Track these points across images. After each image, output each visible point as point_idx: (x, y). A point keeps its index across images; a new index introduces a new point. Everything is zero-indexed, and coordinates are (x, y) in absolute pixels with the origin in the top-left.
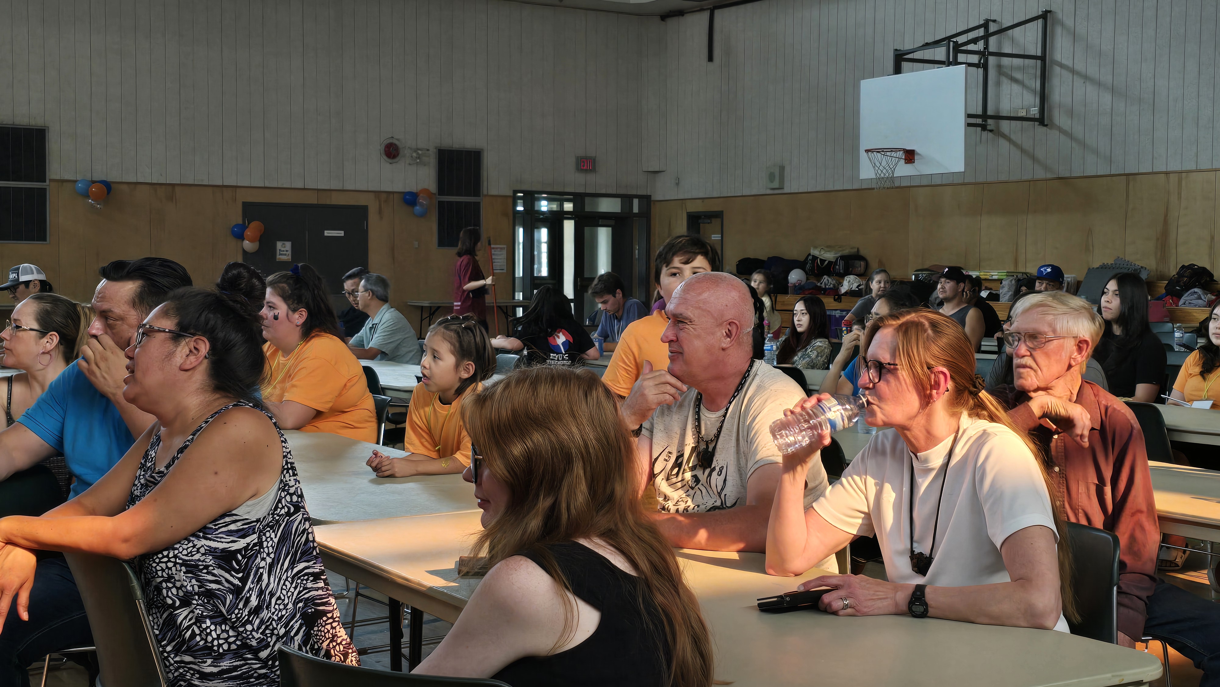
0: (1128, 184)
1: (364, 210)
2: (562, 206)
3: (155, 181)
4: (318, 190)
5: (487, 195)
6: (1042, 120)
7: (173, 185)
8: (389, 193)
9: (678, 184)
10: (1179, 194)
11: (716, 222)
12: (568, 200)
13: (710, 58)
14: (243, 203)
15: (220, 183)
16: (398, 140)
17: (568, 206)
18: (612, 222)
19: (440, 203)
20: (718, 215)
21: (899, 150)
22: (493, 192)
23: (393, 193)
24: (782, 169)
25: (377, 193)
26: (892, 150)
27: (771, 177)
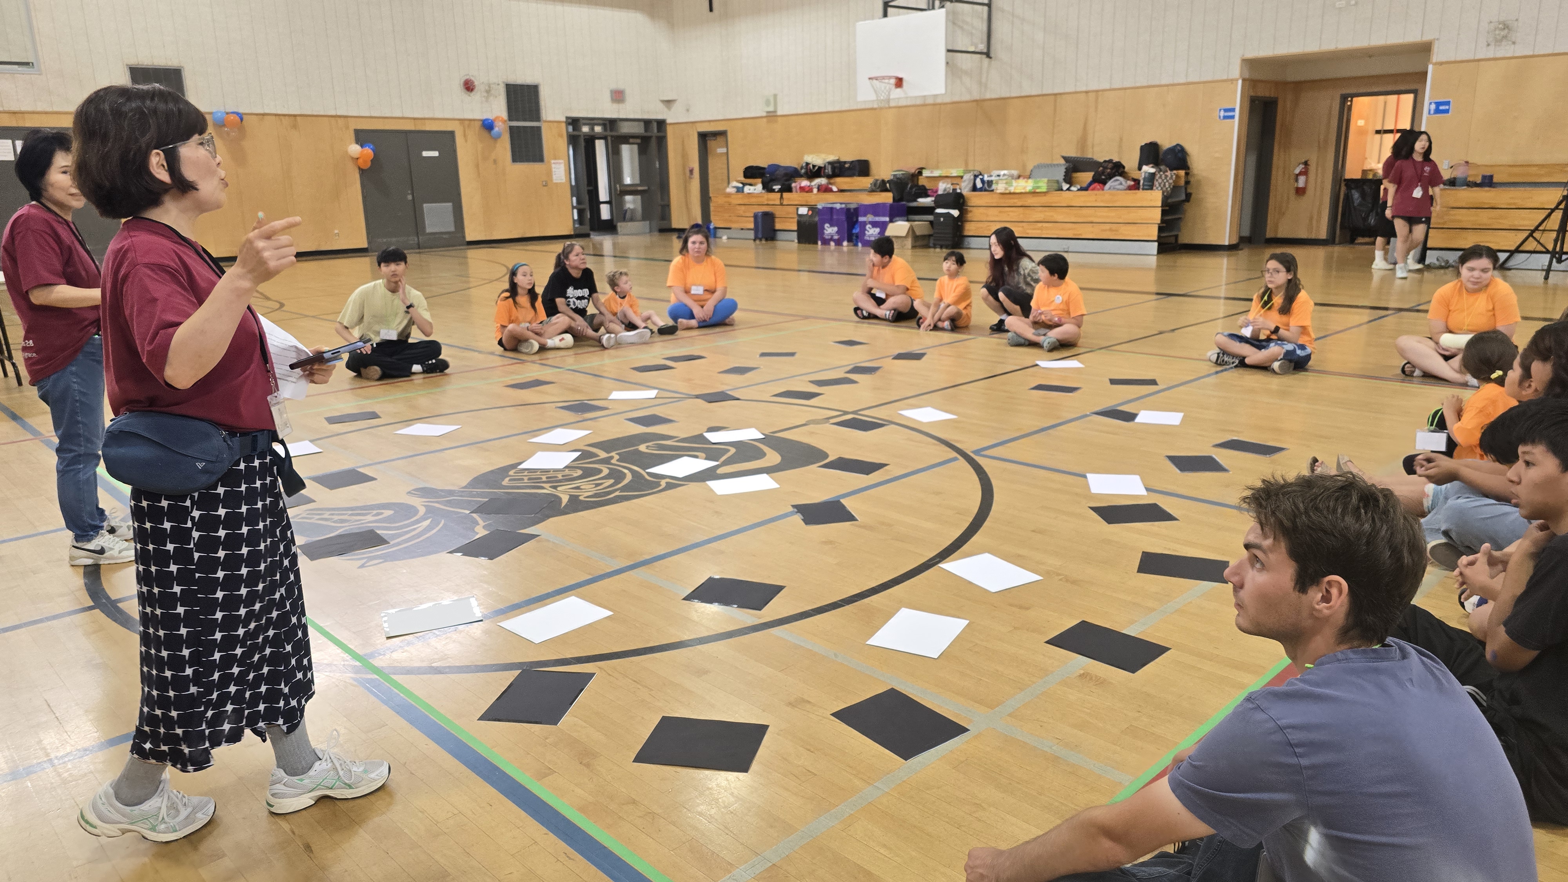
0: (1055, 101)
1: (452, 134)
2: (593, 129)
3: (279, 112)
4: (415, 119)
5: (546, 121)
6: (988, 55)
7: (295, 116)
8: (470, 120)
9: (688, 110)
10: (1096, 108)
11: (720, 139)
12: (598, 124)
13: (711, 10)
14: (355, 130)
15: (333, 113)
16: (472, 76)
17: (598, 129)
18: (639, 141)
19: (511, 128)
20: (723, 134)
21: (890, 77)
22: (550, 118)
23: (474, 120)
24: (775, 96)
25: (462, 121)
26: (883, 78)
27: (768, 103)
